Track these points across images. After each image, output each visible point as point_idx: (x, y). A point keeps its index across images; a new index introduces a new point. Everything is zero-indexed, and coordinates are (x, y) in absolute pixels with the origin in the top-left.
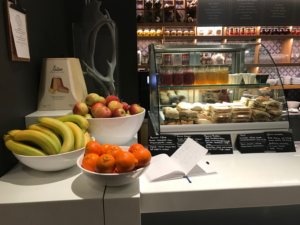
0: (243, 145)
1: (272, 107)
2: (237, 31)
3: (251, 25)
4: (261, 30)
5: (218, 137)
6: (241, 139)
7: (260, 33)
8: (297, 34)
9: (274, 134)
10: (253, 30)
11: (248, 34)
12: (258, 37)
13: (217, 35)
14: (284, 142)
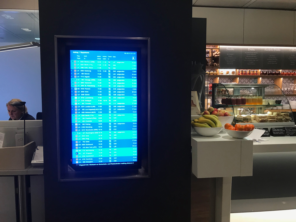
0: (274, 133)
2: (245, 72)
3: (255, 69)
4: (261, 72)
6: (273, 130)
7: (261, 74)
8: (285, 75)
9: (288, 128)
10: (256, 72)
11: (253, 74)
12: (260, 77)
13: (232, 75)
14: (293, 132)
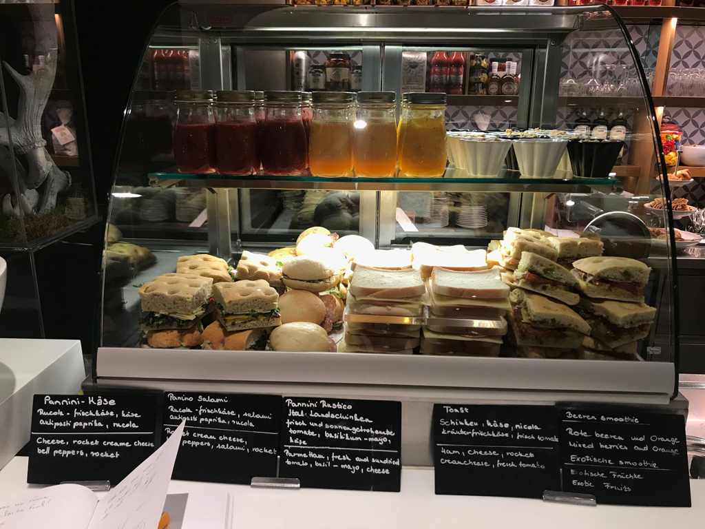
1: (610, 289)
5: (344, 412)
6: (447, 428)
14: (640, 456)
